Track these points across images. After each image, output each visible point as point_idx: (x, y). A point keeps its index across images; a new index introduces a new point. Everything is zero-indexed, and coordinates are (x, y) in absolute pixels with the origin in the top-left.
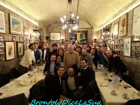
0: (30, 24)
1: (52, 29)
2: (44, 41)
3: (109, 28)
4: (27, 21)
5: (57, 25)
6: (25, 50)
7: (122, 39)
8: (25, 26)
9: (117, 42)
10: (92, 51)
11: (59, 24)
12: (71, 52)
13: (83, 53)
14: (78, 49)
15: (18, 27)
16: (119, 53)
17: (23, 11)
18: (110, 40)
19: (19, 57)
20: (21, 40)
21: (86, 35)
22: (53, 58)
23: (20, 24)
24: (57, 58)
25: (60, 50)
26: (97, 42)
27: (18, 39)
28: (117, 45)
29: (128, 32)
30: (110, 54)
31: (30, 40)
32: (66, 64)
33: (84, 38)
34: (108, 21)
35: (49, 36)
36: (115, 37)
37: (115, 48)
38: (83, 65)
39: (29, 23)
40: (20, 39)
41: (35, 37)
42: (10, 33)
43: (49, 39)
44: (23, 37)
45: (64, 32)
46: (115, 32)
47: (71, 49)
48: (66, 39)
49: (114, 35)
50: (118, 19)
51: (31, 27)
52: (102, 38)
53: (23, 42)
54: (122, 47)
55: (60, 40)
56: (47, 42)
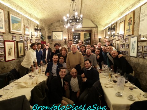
0: (31, 23)
1: (55, 28)
2: (46, 41)
3: (114, 26)
4: (28, 20)
5: (60, 24)
6: (26, 50)
7: (128, 38)
8: (26, 25)
9: (123, 42)
10: (97, 51)
11: (62, 23)
15: (19, 26)
16: (125, 53)
17: (24, 10)
19: (20, 57)
21: (90, 34)
22: (55, 58)
23: (20, 23)
24: (59, 58)
25: (63, 51)
26: (102, 42)
27: (18, 38)
28: (122, 45)
29: (135, 31)
30: (116, 54)
31: (31, 40)
32: (69, 65)
34: (113, 20)
35: (51, 35)
37: (120, 48)
38: (87, 66)
39: (30, 21)
40: (20, 39)
41: (36, 37)
42: (10, 32)
43: (51, 38)
44: (24, 37)
45: (67, 31)
46: (120, 30)
47: (74, 49)
48: (68, 38)
50: (124, 17)
51: (32, 25)
52: (107, 37)
53: (23, 42)
54: (128, 47)
55: (63, 40)
56: (49, 41)
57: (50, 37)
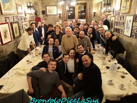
1: (48, 2)
2: (40, 17)
7: (124, 16)
8: (17, 3)
9: (118, 19)
10: (90, 30)
12: (69, 35)
13: (81, 35)
14: (76, 30)
15: (10, 5)
16: (119, 31)
18: (111, 16)
19: (16, 38)
20: (15, 20)
21: (85, 7)
23: (11, 1)
26: (97, 16)
27: (12, 19)
28: (117, 22)
29: (131, 9)
31: (25, 19)
32: (64, 48)
35: (45, 10)
36: (116, 12)
37: (114, 25)
38: (80, 50)
42: (2, 14)
43: (46, 13)
44: (17, 16)
47: (68, 32)
48: (63, 13)
49: (115, 10)
51: (24, 2)
52: (103, 11)
53: (18, 22)
54: (122, 25)
55: (57, 15)
56: (44, 17)
57: (44, 12)
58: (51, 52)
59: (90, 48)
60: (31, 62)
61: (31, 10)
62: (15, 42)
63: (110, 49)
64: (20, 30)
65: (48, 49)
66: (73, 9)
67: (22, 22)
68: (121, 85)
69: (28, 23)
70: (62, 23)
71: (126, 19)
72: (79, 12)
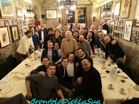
0: (22, 3)
1: (48, 6)
2: (40, 21)
3: (110, 6)
5: (53, 2)
7: (123, 21)
8: (17, 6)
9: (118, 24)
15: (10, 9)
16: (119, 35)
18: (110, 20)
19: (15, 42)
22: (50, 45)
26: (96, 20)
27: (11, 23)
28: (116, 27)
29: (130, 14)
33: (83, 13)
35: (45, 14)
36: (116, 17)
37: (114, 29)
39: (21, 1)
40: (13, 22)
42: (1, 17)
43: (45, 17)
44: (17, 20)
48: (63, 17)
49: (115, 15)
51: (24, 6)
52: (102, 16)
54: (122, 30)
55: (57, 19)
56: (43, 20)
57: (43, 16)
58: (50, 56)
59: (90, 52)
60: (30, 66)
61: (30, 13)
62: (13, 45)
63: (109, 54)
64: (19, 33)
65: (47, 53)
66: (72, 13)
67: (21, 26)
68: (121, 89)
69: (27, 26)
70: (62, 27)
71: (125, 24)
72: (79, 16)
